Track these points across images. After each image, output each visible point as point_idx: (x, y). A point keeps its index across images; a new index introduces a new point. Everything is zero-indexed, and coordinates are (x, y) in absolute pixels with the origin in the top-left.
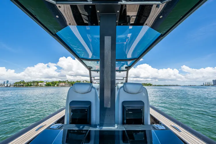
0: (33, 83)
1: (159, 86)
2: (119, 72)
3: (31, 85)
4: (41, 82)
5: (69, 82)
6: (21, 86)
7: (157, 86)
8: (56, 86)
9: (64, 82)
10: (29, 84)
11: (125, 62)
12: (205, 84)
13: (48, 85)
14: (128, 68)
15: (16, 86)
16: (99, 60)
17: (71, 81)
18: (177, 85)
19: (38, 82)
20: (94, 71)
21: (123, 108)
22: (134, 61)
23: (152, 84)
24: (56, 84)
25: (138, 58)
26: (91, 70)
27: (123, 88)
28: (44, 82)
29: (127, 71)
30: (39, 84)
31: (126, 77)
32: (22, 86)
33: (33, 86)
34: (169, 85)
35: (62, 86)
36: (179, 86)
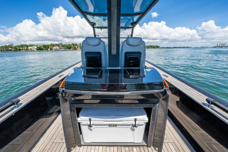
0: (22, 47)
1: (168, 48)
2: (124, 29)
3: (20, 50)
4: (31, 46)
5: (63, 46)
6: (8, 51)
7: (166, 48)
8: (49, 49)
9: (58, 45)
10: (17, 49)
11: (131, 17)
12: (218, 46)
13: (40, 49)
14: (134, 24)
15: (3, 51)
16: (107, 14)
17: (66, 44)
18: (188, 47)
19: (27, 46)
20: (98, 28)
21: (126, 57)
22: (141, 15)
23: (159, 46)
24: (49, 47)
25: (144, 13)
26: (95, 26)
27: (126, 42)
28: (34, 45)
29: (133, 28)
30: (29, 48)
31: (131, 35)
32: (11, 50)
33: (23, 50)
34: (179, 47)
35: (56, 50)
36: (190, 47)
